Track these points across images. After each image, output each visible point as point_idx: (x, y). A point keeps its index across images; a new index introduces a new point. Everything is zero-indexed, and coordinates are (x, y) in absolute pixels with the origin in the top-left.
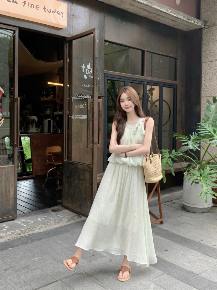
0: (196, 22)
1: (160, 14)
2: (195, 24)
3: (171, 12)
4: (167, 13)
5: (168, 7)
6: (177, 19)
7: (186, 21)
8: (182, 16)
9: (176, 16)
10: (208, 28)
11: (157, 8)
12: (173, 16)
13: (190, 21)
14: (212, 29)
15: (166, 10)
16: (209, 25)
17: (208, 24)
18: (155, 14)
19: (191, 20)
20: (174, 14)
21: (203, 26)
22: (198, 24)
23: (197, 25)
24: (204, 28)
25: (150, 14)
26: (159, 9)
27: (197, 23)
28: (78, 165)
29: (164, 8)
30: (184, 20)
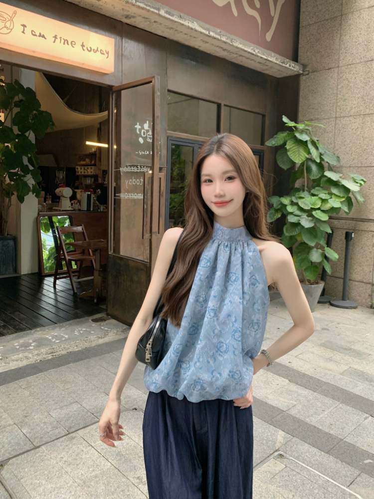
0: (292, 66)
1: (244, 55)
2: (291, 69)
3: (259, 52)
4: (253, 54)
5: (255, 45)
6: (268, 62)
7: (280, 65)
8: (274, 58)
9: (266, 58)
10: (308, 74)
11: (240, 46)
12: (262, 58)
13: (284, 65)
14: (312, 76)
15: (252, 49)
16: (309, 71)
17: (308, 69)
18: (236, 54)
19: (286, 63)
20: (264, 54)
21: (301, 72)
22: (295, 70)
23: (293, 70)
24: (302, 74)
25: (230, 55)
26: (243, 48)
27: (294, 68)
28: (129, 261)
29: (250, 47)
30: (276, 63)
